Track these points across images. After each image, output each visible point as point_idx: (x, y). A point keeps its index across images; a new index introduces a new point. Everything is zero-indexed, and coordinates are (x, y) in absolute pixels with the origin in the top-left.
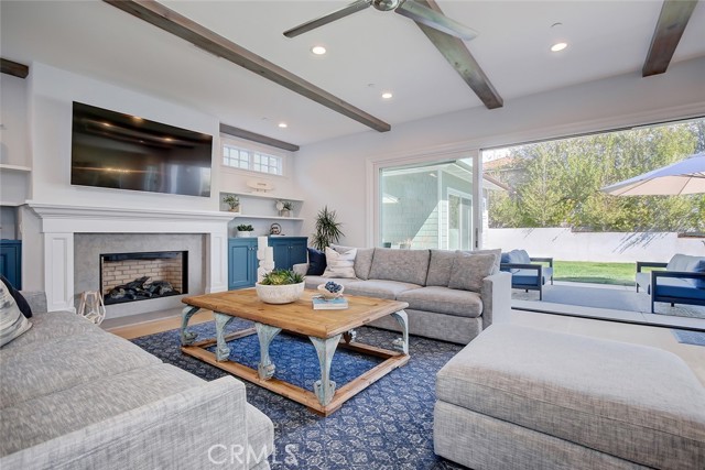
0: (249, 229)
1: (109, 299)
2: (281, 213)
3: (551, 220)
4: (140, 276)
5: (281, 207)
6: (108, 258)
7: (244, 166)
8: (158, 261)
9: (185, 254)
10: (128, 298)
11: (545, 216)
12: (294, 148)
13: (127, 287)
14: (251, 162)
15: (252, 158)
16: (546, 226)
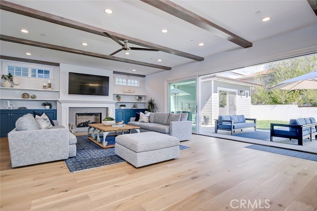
0: (124, 106)
1: (79, 126)
2: (138, 100)
3: (286, 101)
4: (88, 120)
5: (137, 98)
6: (79, 114)
7: (124, 84)
8: (94, 116)
9: (101, 114)
10: (84, 126)
11: (283, 99)
12: (144, 76)
13: (83, 123)
14: (127, 82)
15: (127, 81)
16: (285, 104)
